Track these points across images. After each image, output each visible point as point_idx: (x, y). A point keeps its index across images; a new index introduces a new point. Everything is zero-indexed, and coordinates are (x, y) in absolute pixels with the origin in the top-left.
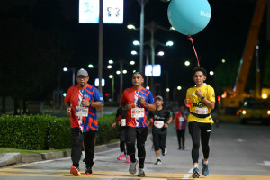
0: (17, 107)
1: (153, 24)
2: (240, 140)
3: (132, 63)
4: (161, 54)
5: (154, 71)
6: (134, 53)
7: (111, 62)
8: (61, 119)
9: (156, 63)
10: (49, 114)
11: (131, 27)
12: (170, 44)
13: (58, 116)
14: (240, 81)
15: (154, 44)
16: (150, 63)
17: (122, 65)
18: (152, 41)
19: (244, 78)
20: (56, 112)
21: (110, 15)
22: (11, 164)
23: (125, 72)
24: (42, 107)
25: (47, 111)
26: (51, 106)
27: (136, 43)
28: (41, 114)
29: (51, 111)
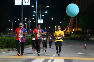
1: (40, 5)
2: (70, 45)
3: (33, 19)
4: (43, 15)
5: (41, 21)
6: (34, 15)
7: (26, 18)
8: (8, 38)
9: (41, 19)
10: (4, 36)
11: (32, 6)
12: (46, 12)
13: (7, 37)
14: (70, 25)
15: (41, 12)
16: (39, 19)
17: (29, 19)
18: (40, 11)
19: (72, 24)
20: (6, 35)
21: (25, 2)
23: (31, 22)
24: (1, 34)
25: (3, 35)
26: (5, 34)
27: (34, 12)
28: (1, 36)
29: (5, 35)
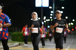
0: (18, 30)
6: (51, 15)
22: (17, 46)
23: (49, 20)
27: (52, 12)
